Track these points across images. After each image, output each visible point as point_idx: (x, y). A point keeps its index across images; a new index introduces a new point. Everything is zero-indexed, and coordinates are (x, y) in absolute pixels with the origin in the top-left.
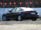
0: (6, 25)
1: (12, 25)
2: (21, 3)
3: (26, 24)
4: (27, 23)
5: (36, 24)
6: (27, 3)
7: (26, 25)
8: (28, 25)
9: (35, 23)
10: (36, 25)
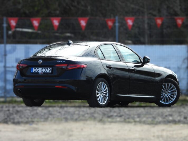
0: (6, 126)
1: (34, 126)
2: (83, 23)
3: (101, 121)
4: (105, 119)
5: (145, 123)
6: (114, 23)
7: (99, 126)
8: (107, 126)
9: (144, 119)
10: (146, 127)
